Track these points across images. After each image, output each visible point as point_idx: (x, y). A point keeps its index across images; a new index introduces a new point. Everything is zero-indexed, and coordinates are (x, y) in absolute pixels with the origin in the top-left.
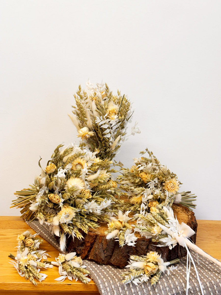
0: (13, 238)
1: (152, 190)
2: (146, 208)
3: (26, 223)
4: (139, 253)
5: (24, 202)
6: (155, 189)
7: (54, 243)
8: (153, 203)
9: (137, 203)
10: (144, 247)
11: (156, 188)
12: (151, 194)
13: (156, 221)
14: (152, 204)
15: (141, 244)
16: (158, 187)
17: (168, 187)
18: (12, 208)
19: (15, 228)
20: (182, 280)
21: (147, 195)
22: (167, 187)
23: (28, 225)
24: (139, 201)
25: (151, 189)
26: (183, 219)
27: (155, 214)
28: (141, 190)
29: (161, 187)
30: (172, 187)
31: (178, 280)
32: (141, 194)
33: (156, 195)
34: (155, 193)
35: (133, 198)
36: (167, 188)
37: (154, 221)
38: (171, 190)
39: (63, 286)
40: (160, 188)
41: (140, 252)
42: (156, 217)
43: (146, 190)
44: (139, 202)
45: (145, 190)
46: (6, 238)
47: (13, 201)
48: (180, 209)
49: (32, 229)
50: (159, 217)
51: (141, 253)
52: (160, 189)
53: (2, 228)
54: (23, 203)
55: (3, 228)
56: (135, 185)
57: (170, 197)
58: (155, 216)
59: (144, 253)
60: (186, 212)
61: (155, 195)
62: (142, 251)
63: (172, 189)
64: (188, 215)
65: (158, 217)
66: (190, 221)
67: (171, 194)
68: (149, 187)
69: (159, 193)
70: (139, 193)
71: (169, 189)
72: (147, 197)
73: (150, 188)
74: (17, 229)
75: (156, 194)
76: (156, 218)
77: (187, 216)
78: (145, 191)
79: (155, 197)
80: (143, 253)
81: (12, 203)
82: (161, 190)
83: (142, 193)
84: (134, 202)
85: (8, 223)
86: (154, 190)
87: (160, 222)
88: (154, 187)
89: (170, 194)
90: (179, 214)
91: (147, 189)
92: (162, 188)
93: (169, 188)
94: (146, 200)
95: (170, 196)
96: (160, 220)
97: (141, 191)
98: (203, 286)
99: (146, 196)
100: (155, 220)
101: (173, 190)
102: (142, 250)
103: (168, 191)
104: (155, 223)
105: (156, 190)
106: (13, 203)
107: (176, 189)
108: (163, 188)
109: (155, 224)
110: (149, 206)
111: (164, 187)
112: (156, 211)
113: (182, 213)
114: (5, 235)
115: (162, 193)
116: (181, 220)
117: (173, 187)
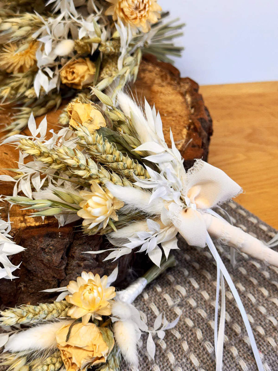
1: (68, 22)
2: (55, 86)
4: (38, 277)
6: (79, 19)
8: (75, 71)
9: (21, 70)
10: (55, 258)
11: (83, 15)
12: (66, 37)
13: (93, 167)
14: (73, 73)
15: (43, 249)
16: (89, 8)
17: (126, 10)
20: (198, 356)
21: (53, 41)
22: (122, 10)
24: (29, 63)
25: (64, 18)
26: (171, 113)
27: (90, 139)
28: (29, 25)
29: (99, 10)
30: (137, 8)
31: (184, 360)
32: (30, 39)
33: (86, 41)
34: (82, 34)
35: (5, 52)
36: (121, 14)
37: (87, 168)
38: (136, 18)
40: (95, 13)
41: (39, 275)
42: (93, 148)
43: (45, 23)
44: (28, 66)
45: (43, 24)
48: (154, 74)
50: (108, 145)
51: (45, 279)
52: (97, 18)
56: (6, 6)
57: (133, 43)
58: (88, 144)
59: (56, 276)
60: (172, 82)
61: (82, 43)
62: (46, 271)
63: (139, 15)
64: (183, 95)
65: (100, 148)
66: (193, 117)
67: (134, 33)
68: (59, 12)
69: (96, 32)
70: (25, 38)
71: (126, 16)
72: (53, 49)
73: (60, 17)
75: (83, 39)
76: (95, 153)
77: (180, 98)
78: (43, 28)
79: (82, 47)
80: (54, 277)
82: (98, 22)
83: (34, 36)
84: (11, 68)
86: (76, 22)
87: (111, 165)
88: (75, 12)
89: (132, 33)
90: (154, 92)
91: (51, 20)
92: (103, 14)
93: (126, 13)
94: (51, 60)
95: (131, 41)
96: (110, 158)
97: (29, 28)
98: (266, 365)
99: (48, 47)
100: (92, 164)
101: (143, 19)
102: (49, 268)
103: (125, 24)
104: (90, 177)
105: (82, 22)
107: (150, 14)
108: (108, 13)
109: (91, 182)
110: (63, 79)
111: (110, 7)
112: (91, 121)
113: (162, 86)
115: (104, 30)
116: (168, 116)
117: (142, 7)
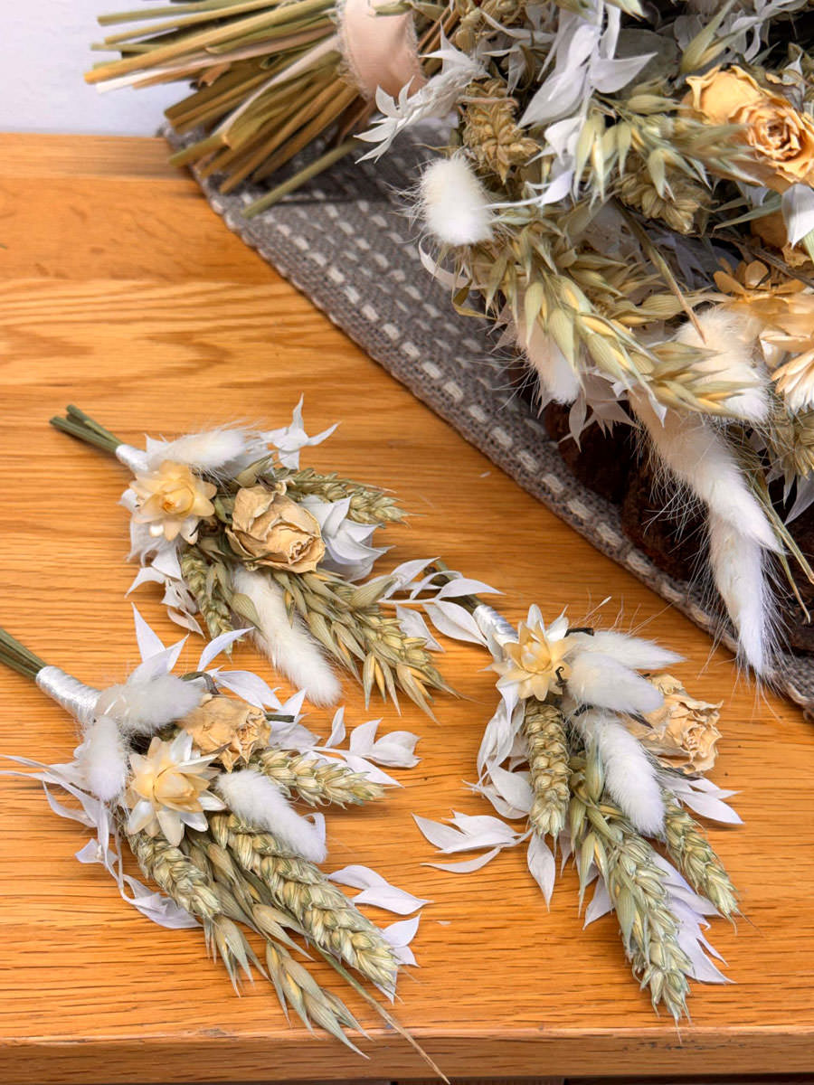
0: (156, 382)
3: (221, 216)
5: (213, 45)
7: (542, 470)
18: (101, 86)
19: (144, 272)
23: (238, 233)
39: (805, 1046)
46: (98, 382)
47: (104, 21)
49: (286, 279)
53: (43, 271)
54: (201, 49)
55: (45, 264)
74: (165, 278)
81: (101, 41)
85: (73, 209)
106: (112, 43)
114: (81, 351)
